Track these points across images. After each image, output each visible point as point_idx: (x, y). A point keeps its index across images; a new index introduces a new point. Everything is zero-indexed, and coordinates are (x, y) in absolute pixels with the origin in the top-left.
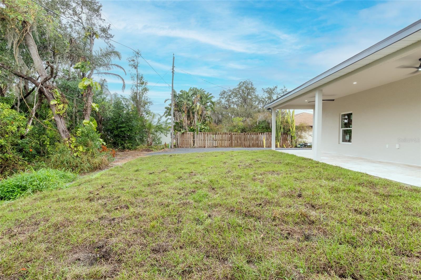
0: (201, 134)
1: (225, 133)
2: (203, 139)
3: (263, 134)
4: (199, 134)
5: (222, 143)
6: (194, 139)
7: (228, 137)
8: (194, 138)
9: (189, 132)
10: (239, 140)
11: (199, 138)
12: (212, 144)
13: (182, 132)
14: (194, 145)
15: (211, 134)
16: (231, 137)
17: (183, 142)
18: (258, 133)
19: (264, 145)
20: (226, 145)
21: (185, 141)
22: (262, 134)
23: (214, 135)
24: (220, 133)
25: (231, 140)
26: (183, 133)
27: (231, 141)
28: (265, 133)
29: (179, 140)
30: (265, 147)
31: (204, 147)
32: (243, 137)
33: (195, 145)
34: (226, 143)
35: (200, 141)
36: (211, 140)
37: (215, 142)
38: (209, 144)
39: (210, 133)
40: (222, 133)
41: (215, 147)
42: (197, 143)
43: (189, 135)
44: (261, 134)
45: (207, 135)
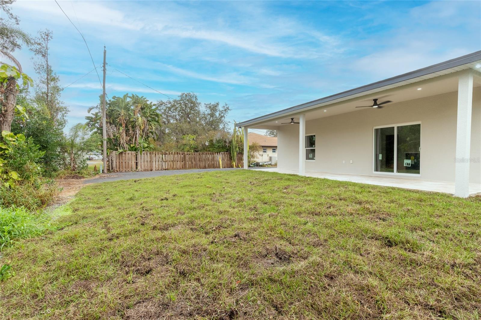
0: (147, 154)
1: (177, 153)
2: (149, 160)
3: (219, 153)
4: (144, 154)
5: (173, 165)
6: (136, 160)
7: (181, 157)
8: (136, 158)
9: (129, 152)
10: (193, 161)
11: (144, 158)
12: (161, 166)
13: (120, 151)
14: (137, 168)
15: (159, 154)
16: (185, 157)
17: (121, 164)
18: (214, 153)
19: (221, 165)
20: (178, 167)
21: (124, 163)
22: (218, 154)
23: (164, 156)
24: (171, 153)
25: (185, 160)
26: (122, 153)
27: (184, 162)
28: (221, 153)
29: (114, 162)
30: (221, 167)
31: (151, 170)
32: (198, 157)
33: (139, 168)
34: (179, 164)
35: (146, 163)
36: (160, 162)
37: (165, 164)
38: (157, 166)
39: (158, 153)
40: (173, 153)
41: (165, 170)
42: (141, 165)
43: (130, 155)
44: (216, 154)
45: (154, 155)
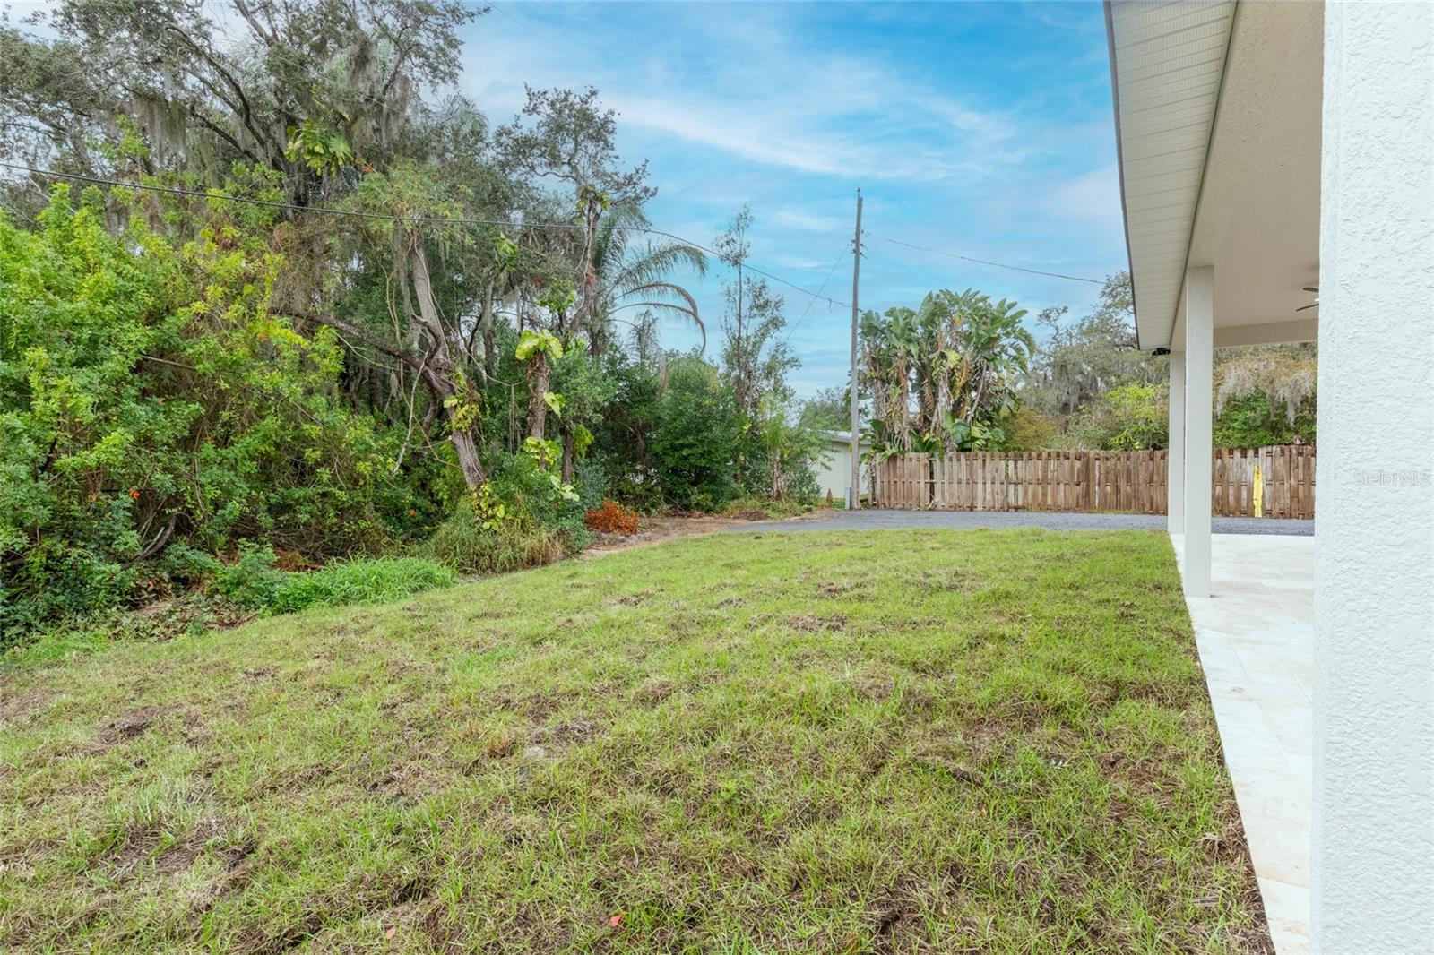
0: (959, 460)
1: (1058, 455)
2: (964, 477)
3: (1251, 452)
4: (951, 460)
5: (1044, 495)
6: (932, 477)
7: (1072, 468)
8: (932, 474)
9: (913, 455)
10: (1122, 482)
11: (952, 469)
12: (1001, 498)
13: (889, 452)
14: (931, 499)
15: (997, 459)
16: (1087, 468)
17: (893, 488)
18: (1225, 453)
19: (1258, 504)
20: (1061, 500)
21: (900, 485)
22: (1244, 455)
23: (1011, 464)
24: (1034, 454)
25: (1087, 480)
26: (893, 458)
27: (1083, 485)
28: (1262, 451)
29: (878, 481)
30: (1258, 512)
31: (972, 508)
32: (1142, 469)
33: (937, 499)
34: (1063, 494)
35: (955, 485)
36: (998, 483)
37: (1016, 490)
38: (988, 497)
39: (992, 456)
40: (1044, 455)
41: (1017, 509)
42: (943, 492)
43: (915, 462)
44: (1237, 454)
45: (980, 461)
